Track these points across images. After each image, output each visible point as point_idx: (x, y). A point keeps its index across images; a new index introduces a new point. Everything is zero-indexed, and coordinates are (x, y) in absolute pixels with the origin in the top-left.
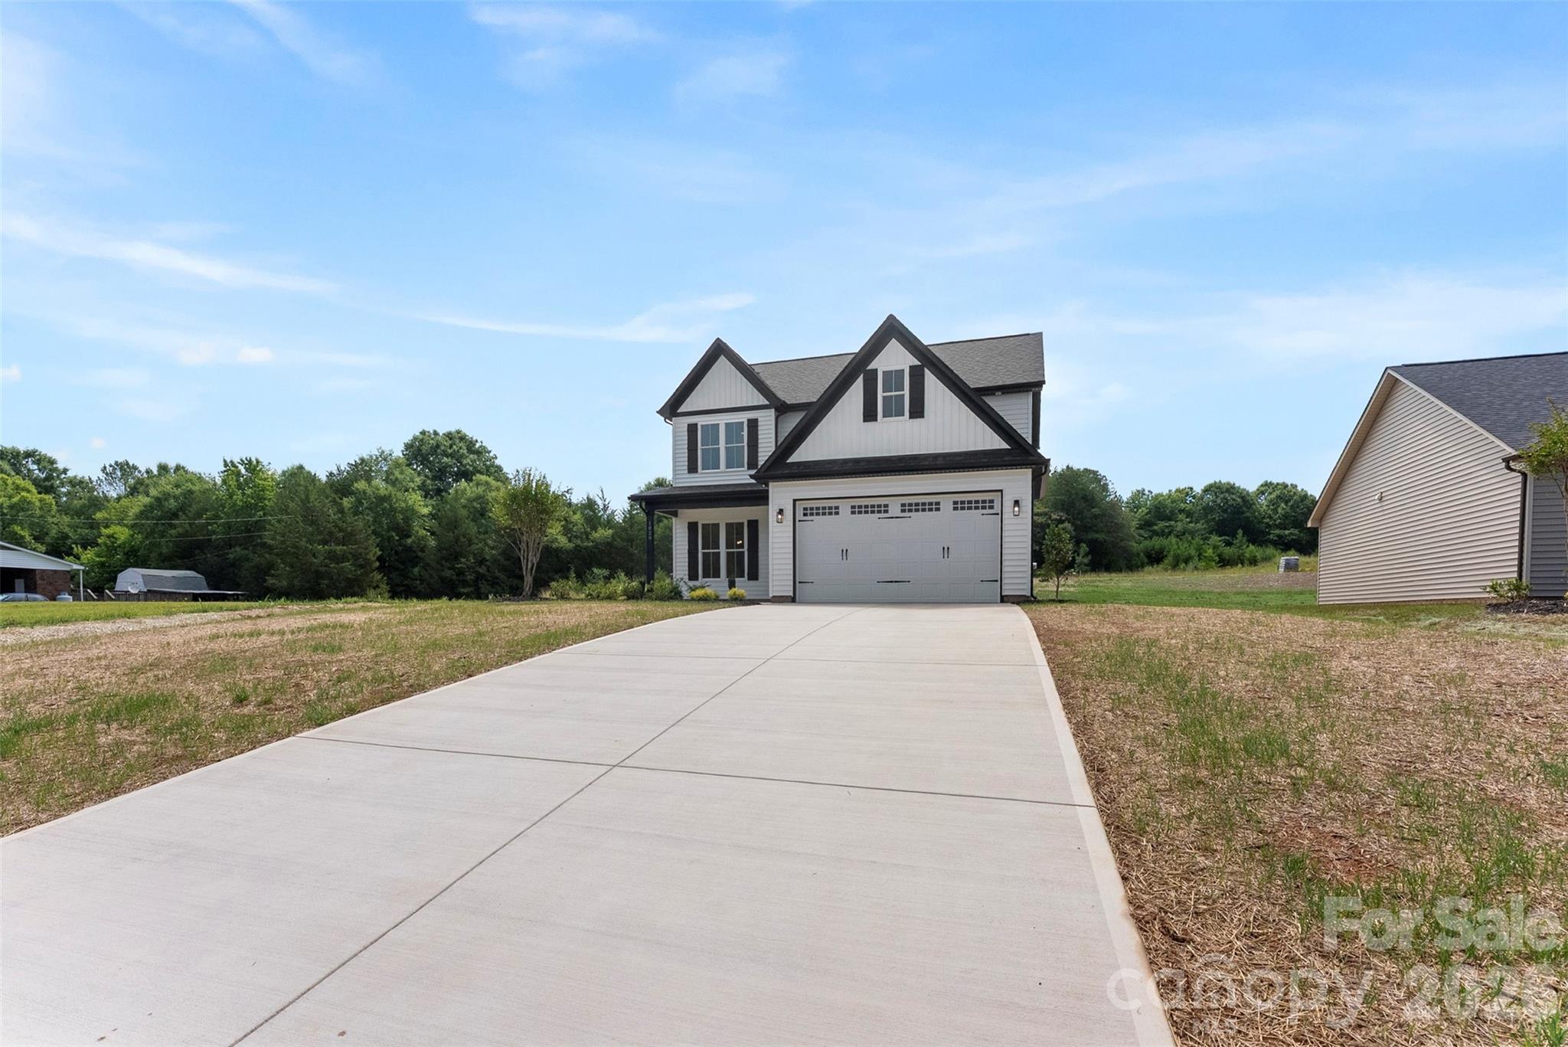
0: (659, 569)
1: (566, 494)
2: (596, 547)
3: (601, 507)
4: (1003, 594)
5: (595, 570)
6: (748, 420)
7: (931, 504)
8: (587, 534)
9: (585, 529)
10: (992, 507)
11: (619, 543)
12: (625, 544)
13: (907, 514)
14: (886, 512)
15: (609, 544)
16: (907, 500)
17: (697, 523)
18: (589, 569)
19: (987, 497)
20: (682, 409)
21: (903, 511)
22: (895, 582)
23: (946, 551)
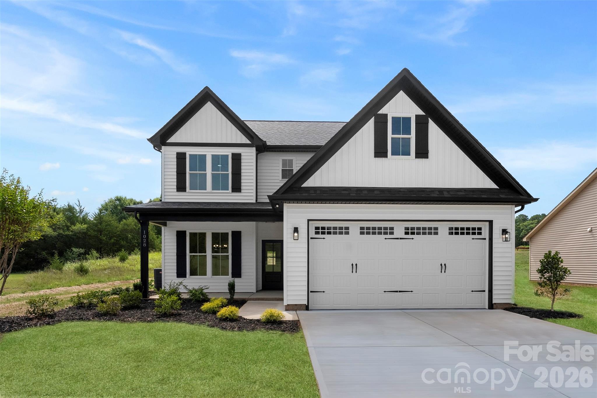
0: (123, 250)
1: (52, 202)
2: (75, 235)
3: (78, 210)
4: (494, 302)
5: (74, 249)
6: (233, 154)
7: (430, 229)
8: (68, 228)
9: (65, 223)
10: (480, 234)
11: (92, 233)
12: (96, 233)
13: (410, 236)
14: (392, 233)
15: (84, 234)
16: (410, 225)
17: (185, 231)
18: (70, 248)
19: (476, 225)
20: (171, 140)
21: (407, 233)
22: (400, 292)
23: (443, 267)
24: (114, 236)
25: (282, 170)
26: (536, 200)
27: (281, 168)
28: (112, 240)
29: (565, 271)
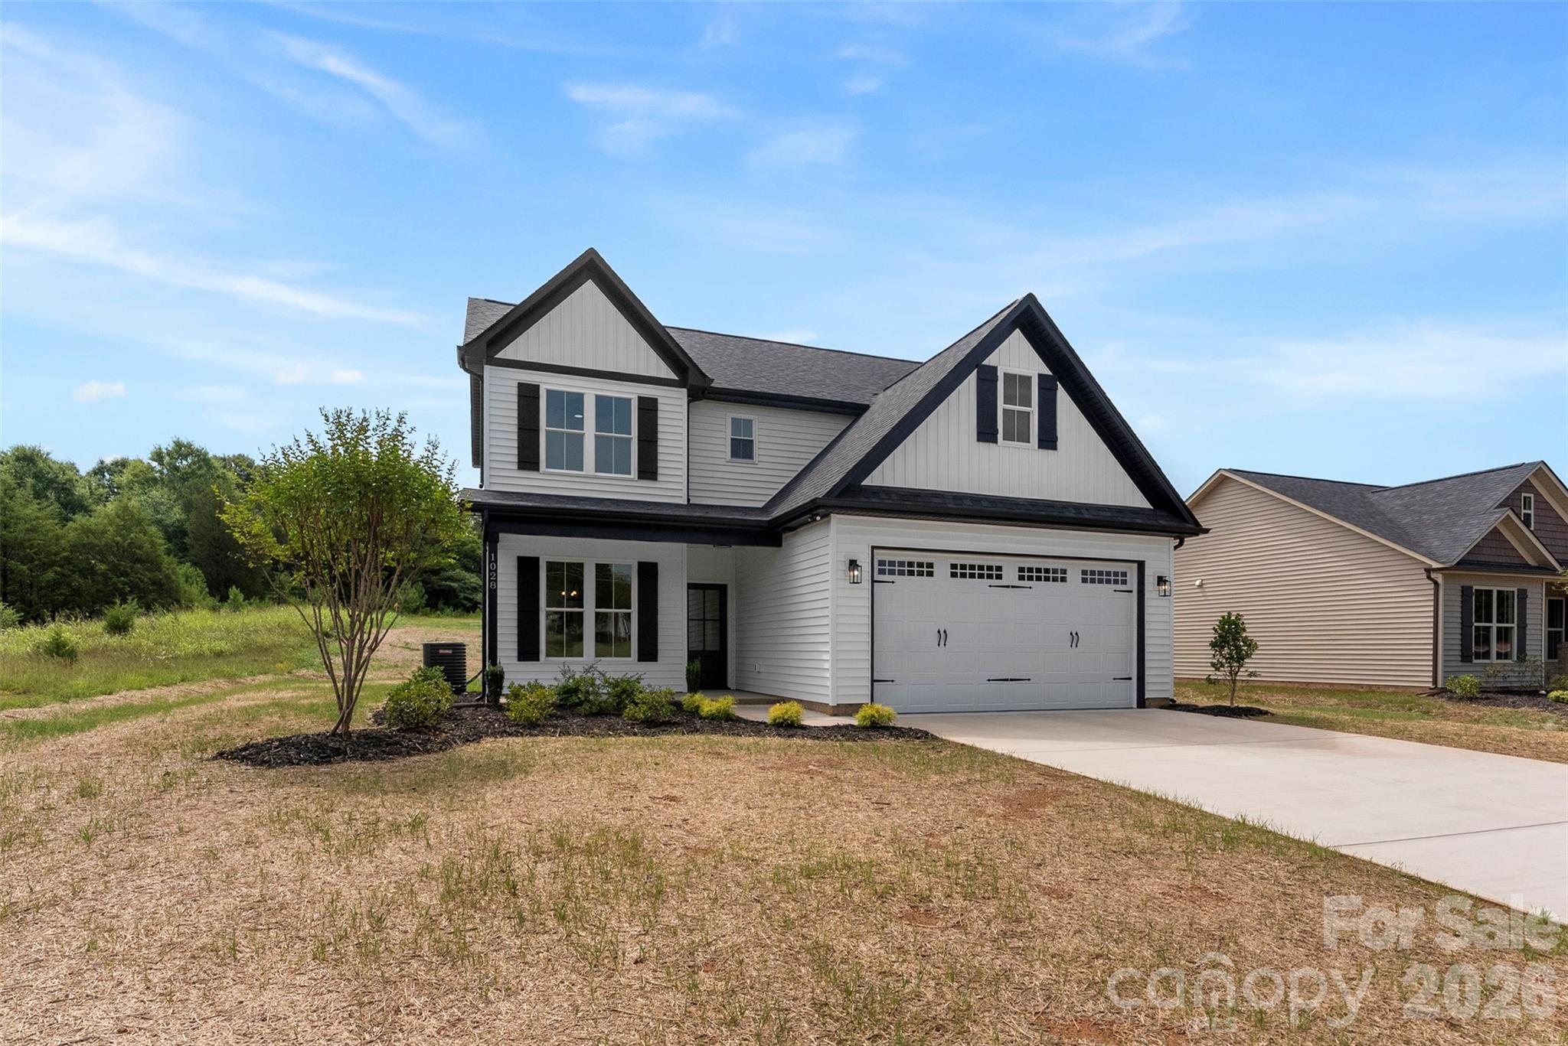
4: (1146, 695)
6: (640, 398)
7: (1055, 571)
10: (1124, 582)
13: (1026, 583)
14: (999, 577)
16: (1027, 563)
17: (537, 559)
19: (1119, 568)
20: (508, 353)
21: (1021, 578)
22: (1012, 680)
23: (1075, 637)
24: (54, 563)
25: (732, 439)
26: (1207, 531)
27: (729, 436)
28: (50, 575)
29: (1251, 645)
